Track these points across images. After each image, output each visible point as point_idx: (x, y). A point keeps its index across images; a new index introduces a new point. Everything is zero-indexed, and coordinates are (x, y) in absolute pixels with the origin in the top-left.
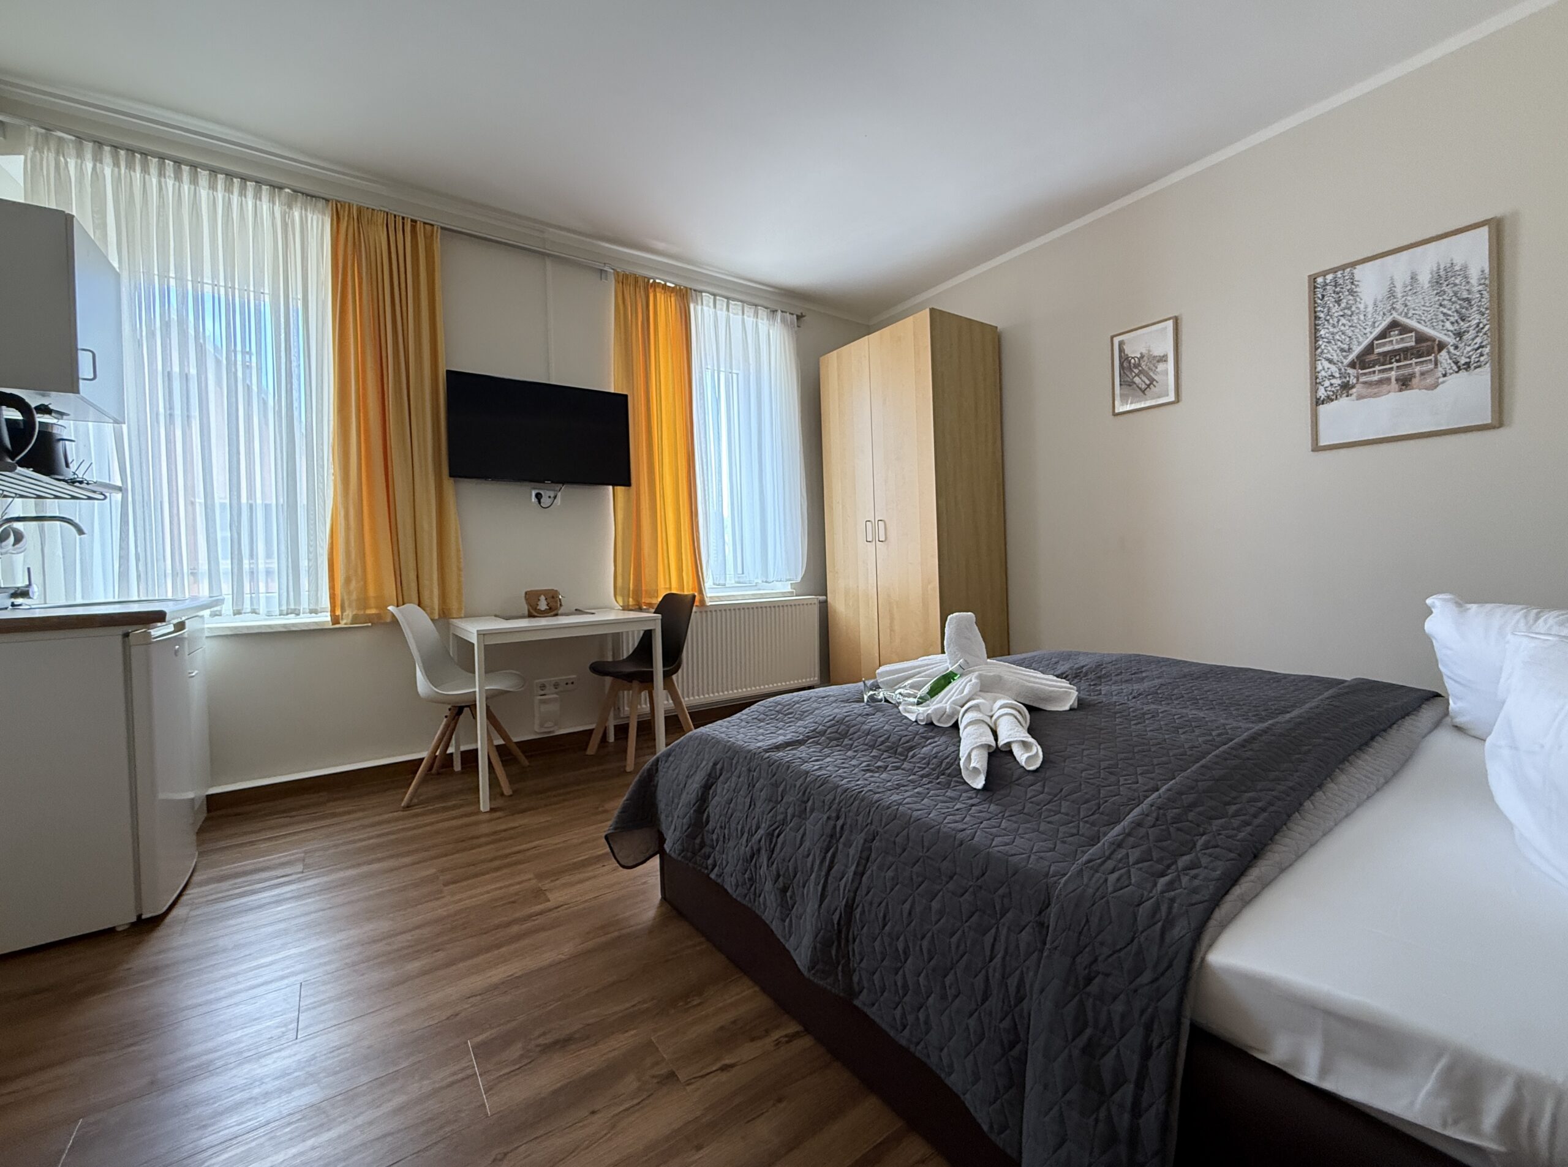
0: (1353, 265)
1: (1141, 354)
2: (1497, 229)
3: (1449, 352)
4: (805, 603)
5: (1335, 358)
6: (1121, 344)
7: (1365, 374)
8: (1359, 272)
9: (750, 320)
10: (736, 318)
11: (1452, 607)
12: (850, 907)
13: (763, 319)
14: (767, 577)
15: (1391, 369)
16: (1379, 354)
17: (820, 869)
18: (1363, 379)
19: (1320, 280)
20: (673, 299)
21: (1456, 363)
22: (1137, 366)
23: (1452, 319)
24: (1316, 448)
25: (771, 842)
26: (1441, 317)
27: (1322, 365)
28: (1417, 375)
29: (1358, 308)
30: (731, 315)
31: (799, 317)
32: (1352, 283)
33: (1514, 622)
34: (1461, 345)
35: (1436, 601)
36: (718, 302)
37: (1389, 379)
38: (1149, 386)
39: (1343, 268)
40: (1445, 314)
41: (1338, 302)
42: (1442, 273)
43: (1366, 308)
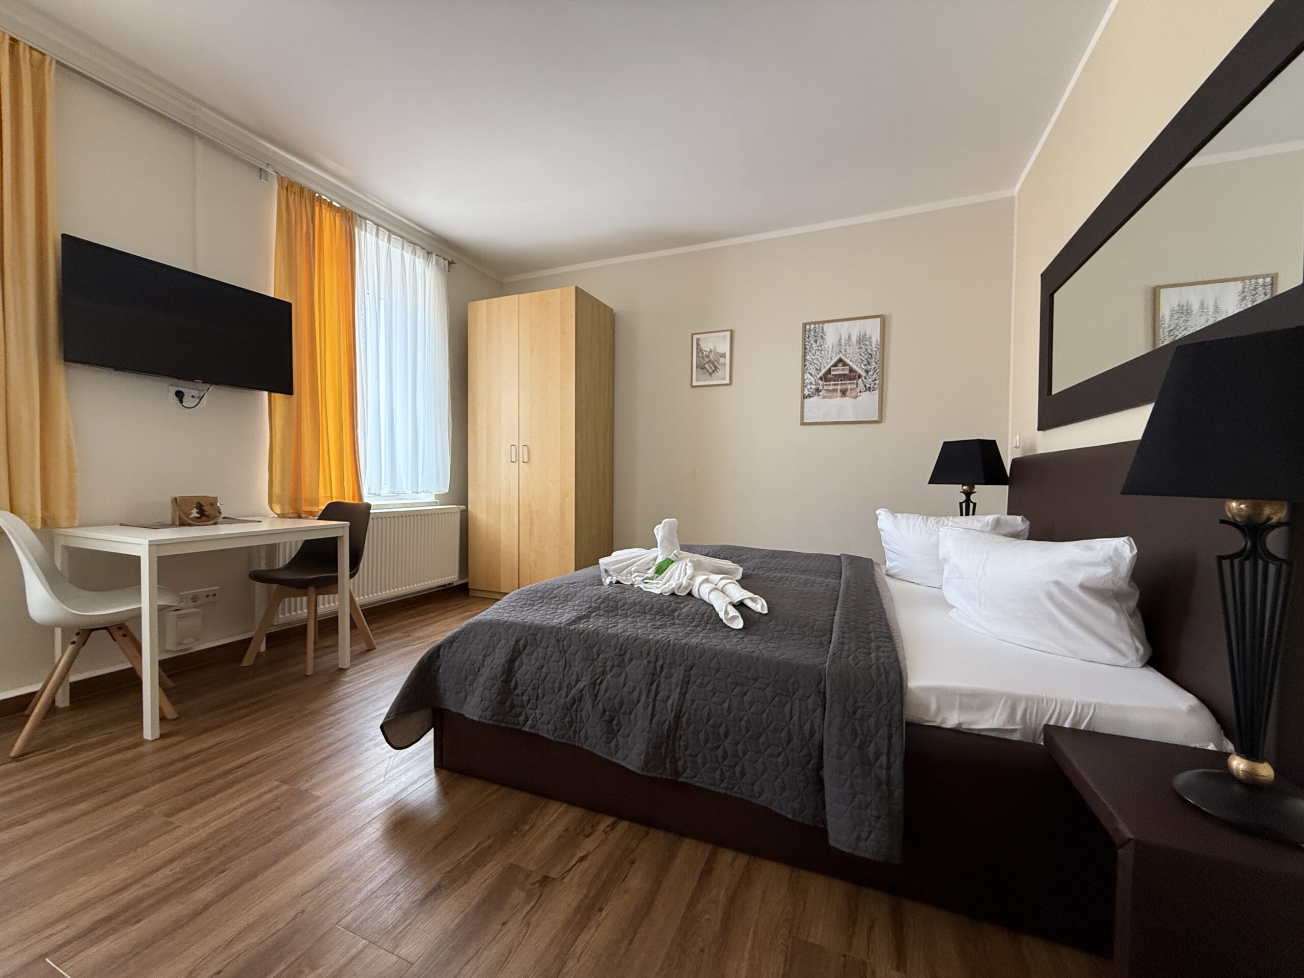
0: (824, 322)
1: (710, 349)
2: (884, 319)
3: (862, 380)
4: (443, 512)
5: (813, 373)
6: (698, 340)
7: (826, 385)
8: (827, 327)
9: (408, 256)
10: (396, 252)
11: (889, 515)
12: (678, 718)
13: (419, 258)
14: (418, 489)
15: (838, 384)
16: (833, 375)
17: (648, 697)
18: (826, 387)
19: (808, 327)
20: (337, 218)
21: (865, 386)
22: (708, 356)
23: (864, 363)
24: (803, 424)
25: (594, 688)
26: (860, 361)
27: (807, 376)
28: (849, 390)
29: (825, 347)
30: (392, 247)
31: (450, 263)
32: (823, 333)
33: (918, 523)
34: (867, 378)
35: (881, 512)
36: (380, 233)
37: (837, 390)
38: (714, 371)
39: (819, 323)
40: (862, 360)
41: (816, 341)
42: (861, 337)
43: (828, 347)
